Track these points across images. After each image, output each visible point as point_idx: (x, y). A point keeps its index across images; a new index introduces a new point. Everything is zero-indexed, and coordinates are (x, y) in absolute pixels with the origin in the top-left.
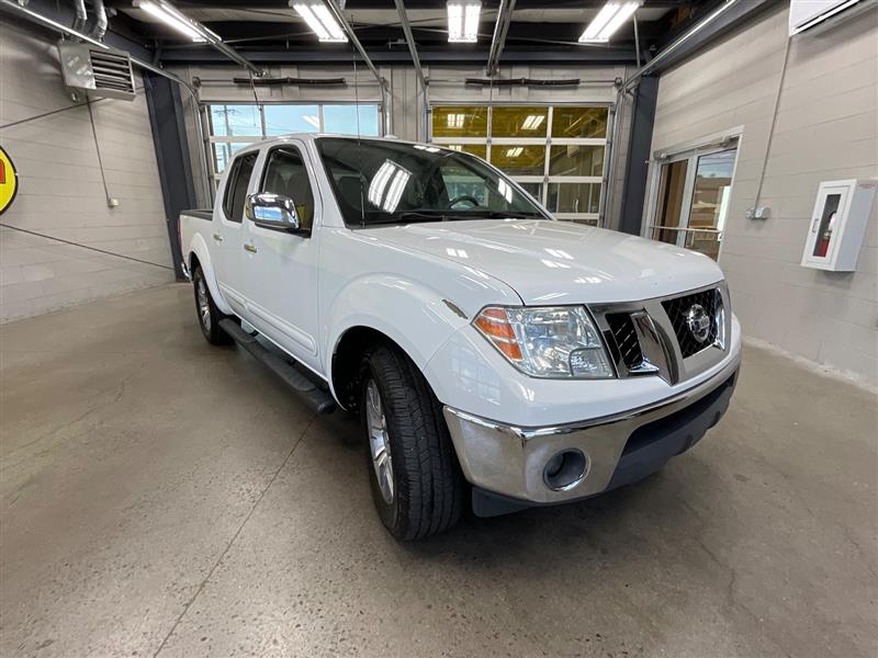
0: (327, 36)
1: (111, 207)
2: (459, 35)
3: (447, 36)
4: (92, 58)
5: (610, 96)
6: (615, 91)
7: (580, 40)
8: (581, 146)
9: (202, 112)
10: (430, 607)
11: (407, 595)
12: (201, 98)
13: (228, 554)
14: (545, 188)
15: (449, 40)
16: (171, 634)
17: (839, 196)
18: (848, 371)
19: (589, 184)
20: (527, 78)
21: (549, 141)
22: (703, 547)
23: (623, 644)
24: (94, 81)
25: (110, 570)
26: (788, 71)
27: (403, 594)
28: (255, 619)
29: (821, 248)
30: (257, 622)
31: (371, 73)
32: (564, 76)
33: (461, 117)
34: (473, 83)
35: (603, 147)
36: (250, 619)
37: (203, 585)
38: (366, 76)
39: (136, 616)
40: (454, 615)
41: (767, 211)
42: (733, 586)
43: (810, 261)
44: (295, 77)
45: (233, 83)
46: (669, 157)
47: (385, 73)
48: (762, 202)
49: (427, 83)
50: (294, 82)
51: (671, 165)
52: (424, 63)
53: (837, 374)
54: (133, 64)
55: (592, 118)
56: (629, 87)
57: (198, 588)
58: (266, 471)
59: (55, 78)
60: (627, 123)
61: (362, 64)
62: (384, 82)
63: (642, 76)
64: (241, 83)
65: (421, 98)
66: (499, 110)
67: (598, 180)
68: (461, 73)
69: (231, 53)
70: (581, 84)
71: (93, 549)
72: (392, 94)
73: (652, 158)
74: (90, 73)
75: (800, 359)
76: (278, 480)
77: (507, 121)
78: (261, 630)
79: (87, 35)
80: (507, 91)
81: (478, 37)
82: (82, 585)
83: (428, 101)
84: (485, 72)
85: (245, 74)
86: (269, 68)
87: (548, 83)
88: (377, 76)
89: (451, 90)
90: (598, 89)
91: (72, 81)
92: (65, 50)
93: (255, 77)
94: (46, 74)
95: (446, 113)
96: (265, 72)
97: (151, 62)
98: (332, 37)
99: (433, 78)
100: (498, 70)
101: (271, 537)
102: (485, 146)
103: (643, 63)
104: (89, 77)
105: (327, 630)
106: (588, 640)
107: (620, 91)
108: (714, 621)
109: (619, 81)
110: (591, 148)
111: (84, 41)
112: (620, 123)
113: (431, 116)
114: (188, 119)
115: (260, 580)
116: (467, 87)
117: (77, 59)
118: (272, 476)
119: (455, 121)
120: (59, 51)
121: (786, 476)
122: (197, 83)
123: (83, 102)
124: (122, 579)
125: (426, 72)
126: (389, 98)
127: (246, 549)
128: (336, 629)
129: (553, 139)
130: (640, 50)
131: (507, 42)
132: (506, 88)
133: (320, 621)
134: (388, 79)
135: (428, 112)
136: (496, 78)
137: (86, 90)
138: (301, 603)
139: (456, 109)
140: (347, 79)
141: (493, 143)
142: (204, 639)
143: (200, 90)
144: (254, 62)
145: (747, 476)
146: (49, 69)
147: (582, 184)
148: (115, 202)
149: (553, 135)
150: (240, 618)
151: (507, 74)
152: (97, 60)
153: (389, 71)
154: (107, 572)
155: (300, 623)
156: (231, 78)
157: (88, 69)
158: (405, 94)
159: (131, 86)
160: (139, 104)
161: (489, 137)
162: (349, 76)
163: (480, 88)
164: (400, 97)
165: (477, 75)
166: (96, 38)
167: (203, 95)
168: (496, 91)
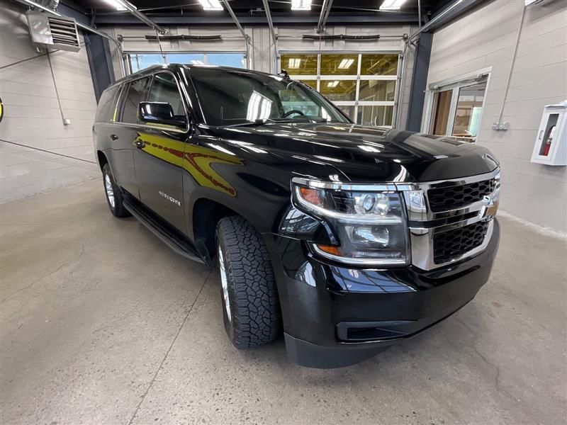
0: (209, 6)
1: (66, 125)
2: (299, 5)
3: (290, 5)
4: (50, 23)
5: (399, 46)
6: (403, 43)
7: (381, 8)
8: (379, 81)
9: (124, 59)
10: (302, 395)
11: (286, 387)
12: (124, 49)
13: (165, 362)
14: (356, 109)
15: (292, 9)
16: (134, 416)
17: (558, 115)
18: (560, 231)
19: (384, 106)
20: (344, 34)
21: (359, 77)
22: (477, 352)
23: (431, 418)
24: (51, 38)
25: (89, 374)
26: (523, 29)
27: (284, 387)
28: (189, 406)
29: (545, 150)
30: (190, 408)
31: (239, 31)
32: (369, 33)
33: (298, 61)
34: (307, 38)
35: (395, 81)
36: (186, 406)
37: (151, 383)
38: (236, 33)
39: (110, 404)
40: (319, 401)
41: (508, 124)
42: (499, 379)
43: (537, 158)
44: (188, 34)
45: (145, 39)
46: (439, 88)
47: (248, 31)
48: (504, 118)
49: (277, 39)
50: (187, 38)
51: (440, 93)
52: (275, 24)
53: (553, 233)
54: (78, 26)
55: (386, 61)
56: (413, 40)
57: (149, 385)
58: (184, 306)
59: (25, 37)
60: (411, 65)
61: (233, 26)
62: (247, 38)
63: (422, 32)
64: (151, 39)
65: (272, 49)
66: (325, 56)
67: (392, 103)
68: (301, 31)
69: (143, 18)
70: (381, 38)
71: (76, 359)
72: (253, 46)
73: (427, 88)
74: (49, 33)
75: (528, 224)
76: (193, 310)
77: (330, 63)
78: (194, 412)
79: (45, 6)
80: (331, 43)
81: (312, 6)
82: (72, 384)
83: (277, 51)
84: (315, 30)
85: (153, 33)
86: (170, 28)
87: (358, 38)
88: (243, 34)
89: (293, 43)
90: (391, 42)
91: (37, 38)
92: (31, 17)
93: (160, 35)
94: (19, 34)
95: (288, 58)
96: (167, 30)
97: (89, 25)
98: (212, 7)
99: (281, 35)
100: (324, 29)
101: (193, 350)
102: (316, 81)
103: (423, 24)
104: (49, 36)
105: (237, 412)
106: (407, 416)
107: (407, 43)
108: (488, 402)
109: (406, 36)
110: (386, 82)
111: (44, 11)
112: (406, 64)
113: (279, 61)
114: (115, 64)
115: (189, 379)
116: (304, 41)
117: (40, 23)
118: (189, 308)
119: (294, 63)
120: (28, 19)
121: (526, 304)
122: (121, 39)
123: (44, 53)
124: (98, 380)
125: (276, 30)
126: (251, 48)
127: (177, 358)
128: (242, 411)
129: (361, 76)
130: (421, 15)
131: (332, 10)
132: (330, 41)
133: (231, 406)
134: (250, 35)
135: (278, 58)
136: (323, 35)
137: (46, 44)
138: (218, 394)
139: (295, 56)
140: (222, 36)
141: (321, 79)
142: (156, 420)
143: (123, 44)
144: (160, 25)
145: (502, 304)
146: (21, 31)
147: (379, 107)
148: (68, 121)
149: (361, 74)
150: (178, 405)
151: (330, 32)
152: (54, 24)
153: (251, 30)
154: (87, 375)
155: (218, 407)
156: (144, 36)
157: (48, 30)
158: (262, 46)
159: (77, 42)
160: (82, 54)
161: (318, 75)
162: (223, 33)
163: (312, 41)
164: (259, 48)
165: (310, 33)
166: (52, 8)
167: (125, 47)
168: (323, 43)
